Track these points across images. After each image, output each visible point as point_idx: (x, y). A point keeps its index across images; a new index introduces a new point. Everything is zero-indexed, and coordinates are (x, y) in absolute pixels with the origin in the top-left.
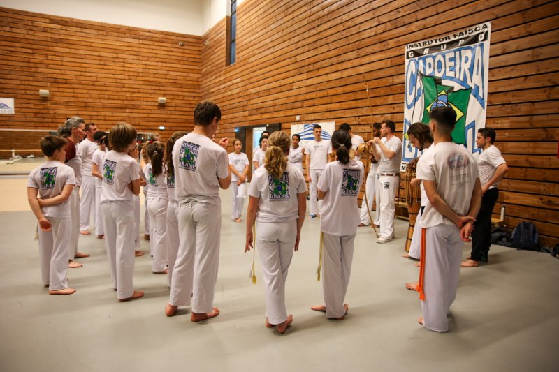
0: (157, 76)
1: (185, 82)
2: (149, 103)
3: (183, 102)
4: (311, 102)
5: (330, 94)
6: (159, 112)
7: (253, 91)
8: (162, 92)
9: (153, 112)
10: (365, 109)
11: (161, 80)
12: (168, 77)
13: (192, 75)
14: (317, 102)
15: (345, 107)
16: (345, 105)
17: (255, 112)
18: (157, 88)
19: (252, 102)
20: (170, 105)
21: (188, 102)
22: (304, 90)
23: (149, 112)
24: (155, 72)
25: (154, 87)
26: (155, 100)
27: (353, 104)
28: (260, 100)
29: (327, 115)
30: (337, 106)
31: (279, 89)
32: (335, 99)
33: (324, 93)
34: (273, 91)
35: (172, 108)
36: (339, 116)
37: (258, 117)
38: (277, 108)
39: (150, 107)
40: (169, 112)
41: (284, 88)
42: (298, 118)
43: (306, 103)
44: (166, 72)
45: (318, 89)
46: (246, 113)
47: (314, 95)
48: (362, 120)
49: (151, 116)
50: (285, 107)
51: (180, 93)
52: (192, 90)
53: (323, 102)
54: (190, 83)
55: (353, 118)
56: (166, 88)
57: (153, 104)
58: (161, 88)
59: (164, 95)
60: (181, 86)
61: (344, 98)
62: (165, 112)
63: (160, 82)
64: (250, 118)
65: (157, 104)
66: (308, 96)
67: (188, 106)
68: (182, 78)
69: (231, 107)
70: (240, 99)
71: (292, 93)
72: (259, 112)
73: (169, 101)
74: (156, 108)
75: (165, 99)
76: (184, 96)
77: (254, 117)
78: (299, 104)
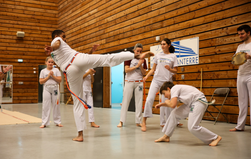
0: (14, 11)
1: (43, 18)
2: (7, 37)
3: (41, 36)
4: (172, 21)
5: (192, 10)
6: (17, 45)
7: (110, 19)
8: (21, 27)
9: (12, 45)
10: (234, 18)
11: (19, 15)
12: (26, 12)
13: (49, 11)
14: (178, 19)
15: (211, 20)
16: (209, 18)
17: (112, 39)
18: (16, 22)
19: (109, 30)
20: (29, 39)
21: (46, 37)
22: (163, 10)
23: (7, 45)
24: (13, 7)
25: (12, 22)
26: (13, 34)
27: (220, 15)
28: (117, 26)
29: (190, 31)
30: (201, 20)
31: (137, 13)
32: (198, 14)
33: (186, 9)
34: (130, 16)
35: (31, 42)
36: (204, 30)
37: (116, 43)
38: (134, 32)
39: (8, 41)
40: (27, 46)
41: (141, 12)
42: (157, 38)
43: (165, 23)
44: (23, 8)
45: (178, 7)
46: (103, 41)
47: (174, 13)
48: (231, 31)
49: (9, 49)
50: (143, 30)
51: (38, 28)
52: (50, 25)
53: (184, 19)
54: (48, 18)
55: (220, 30)
56: (25, 23)
57: (11, 37)
58: (20, 23)
59: (22, 30)
60: (39, 21)
61: (209, 11)
62: (23, 45)
63: (18, 17)
64: (107, 46)
65: (15, 38)
66: (167, 16)
67: (45, 40)
68: (40, 14)
69: (88, 37)
70: (97, 29)
71: (150, 15)
72: (117, 38)
73: (27, 35)
74: (15, 41)
75: (23, 33)
76: (42, 31)
77: (112, 44)
78: (159, 25)
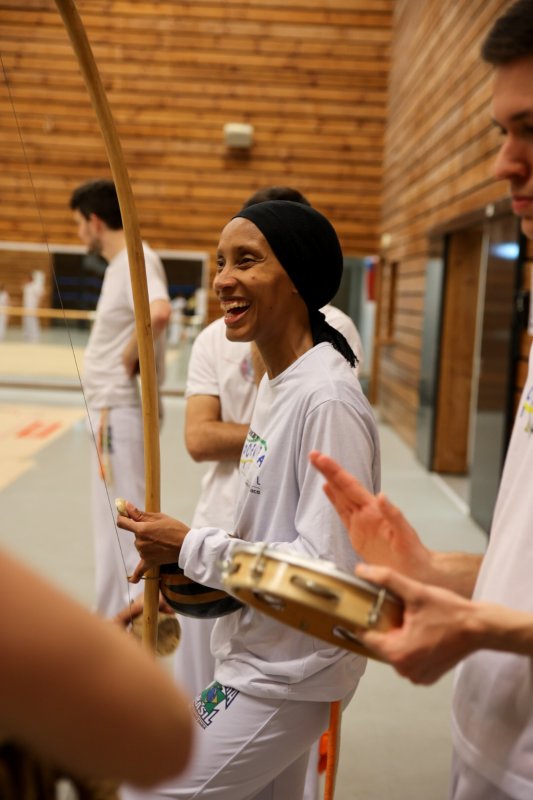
0: (225, 44)
1: (331, 65)
2: (193, 147)
3: (318, 141)
6: (228, 178)
8: (240, 105)
9: (208, 178)
11: (241, 60)
12: (266, 46)
13: (356, 35)
18: (224, 89)
20: (270, 151)
21: (338, 141)
23: (193, 177)
24: (218, 28)
25: (213, 88)
26: (215, 134)
35: (278, 166)
39: (196, 162)
40: (263, 181)
44: (255, 29)
49: (199, 192)
52: (354, 95)
54: (349, 66)
56: (257, 91)
57: (205, 148)
58: (240, 90)
59: (248, 116)
60: (313, 78)
63: (233, 68)
65: (221, 149)
68: (318, 48)
73: (262, 137)
74: (218, 163)
75: (248, 129)
76: (322, 119)
